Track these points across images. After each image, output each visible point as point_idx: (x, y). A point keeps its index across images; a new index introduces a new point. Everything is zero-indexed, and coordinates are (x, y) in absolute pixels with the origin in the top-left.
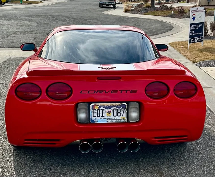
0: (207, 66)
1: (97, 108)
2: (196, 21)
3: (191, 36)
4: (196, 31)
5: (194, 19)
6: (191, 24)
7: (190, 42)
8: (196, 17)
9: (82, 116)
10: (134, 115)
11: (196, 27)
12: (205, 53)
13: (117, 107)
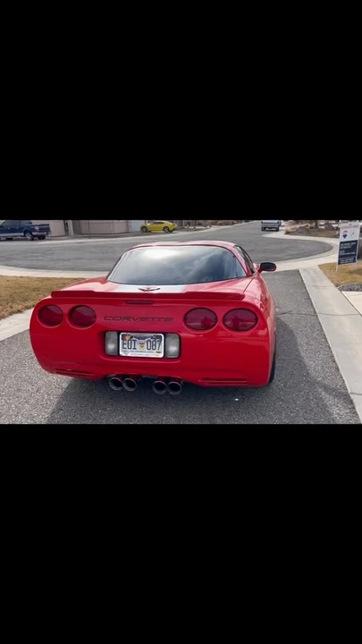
0: (351, 290)
1: (127, 338)
2: (347, 239)
3: (340, 257)
4: (347, 250)
5: (345, 236)
6: (341, 243)
7: (339, 263)
8: (348, 234)
9: (111, 347)
10: (173, 349)
11: (348, 246)
12: (354, 275)
13: (152, 338)
